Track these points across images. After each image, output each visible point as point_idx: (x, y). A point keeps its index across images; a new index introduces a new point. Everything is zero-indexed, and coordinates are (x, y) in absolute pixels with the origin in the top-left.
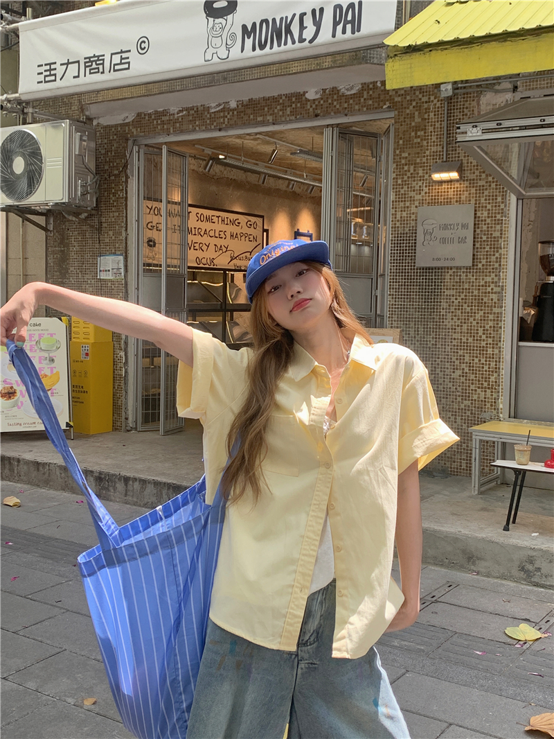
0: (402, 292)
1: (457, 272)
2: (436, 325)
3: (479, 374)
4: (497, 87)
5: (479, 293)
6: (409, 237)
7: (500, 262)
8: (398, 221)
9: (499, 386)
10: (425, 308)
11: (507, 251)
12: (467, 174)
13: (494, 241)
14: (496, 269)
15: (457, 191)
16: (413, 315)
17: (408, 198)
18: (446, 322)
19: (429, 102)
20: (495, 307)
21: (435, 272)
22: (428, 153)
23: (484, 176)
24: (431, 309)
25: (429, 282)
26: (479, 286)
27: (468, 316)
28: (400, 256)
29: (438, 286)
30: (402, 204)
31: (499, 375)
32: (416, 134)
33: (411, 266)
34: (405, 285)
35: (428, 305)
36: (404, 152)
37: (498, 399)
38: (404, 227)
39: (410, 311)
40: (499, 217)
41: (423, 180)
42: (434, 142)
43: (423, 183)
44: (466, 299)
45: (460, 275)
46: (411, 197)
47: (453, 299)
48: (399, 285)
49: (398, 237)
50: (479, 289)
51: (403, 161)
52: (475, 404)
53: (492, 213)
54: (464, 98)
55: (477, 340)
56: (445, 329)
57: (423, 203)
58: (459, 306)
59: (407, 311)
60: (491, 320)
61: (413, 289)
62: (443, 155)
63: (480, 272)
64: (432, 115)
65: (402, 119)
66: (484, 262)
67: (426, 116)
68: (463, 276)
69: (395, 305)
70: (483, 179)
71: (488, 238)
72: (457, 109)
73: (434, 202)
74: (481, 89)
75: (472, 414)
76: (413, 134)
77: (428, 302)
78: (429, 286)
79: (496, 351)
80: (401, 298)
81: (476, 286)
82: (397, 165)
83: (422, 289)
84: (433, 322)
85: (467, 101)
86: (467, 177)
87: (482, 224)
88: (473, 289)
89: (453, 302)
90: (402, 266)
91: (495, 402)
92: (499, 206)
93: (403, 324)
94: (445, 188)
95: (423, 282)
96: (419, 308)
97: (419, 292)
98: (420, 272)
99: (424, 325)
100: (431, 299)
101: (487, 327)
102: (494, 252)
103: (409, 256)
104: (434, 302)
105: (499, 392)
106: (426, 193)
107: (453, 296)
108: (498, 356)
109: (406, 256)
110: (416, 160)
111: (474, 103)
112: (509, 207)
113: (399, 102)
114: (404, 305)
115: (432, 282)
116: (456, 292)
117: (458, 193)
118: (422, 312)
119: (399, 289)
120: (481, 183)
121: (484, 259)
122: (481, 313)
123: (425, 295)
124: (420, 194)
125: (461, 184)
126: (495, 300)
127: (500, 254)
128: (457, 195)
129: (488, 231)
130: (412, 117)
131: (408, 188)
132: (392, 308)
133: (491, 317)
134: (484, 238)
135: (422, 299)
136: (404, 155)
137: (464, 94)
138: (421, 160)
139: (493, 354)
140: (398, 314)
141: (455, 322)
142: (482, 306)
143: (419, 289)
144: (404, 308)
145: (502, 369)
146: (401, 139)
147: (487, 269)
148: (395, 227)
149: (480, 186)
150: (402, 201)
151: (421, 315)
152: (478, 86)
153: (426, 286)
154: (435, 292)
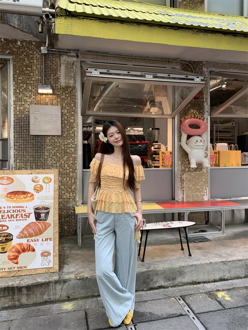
0: (22, 147)
1: (53, 138)
2: (43, 164)
3: (66, 186)
4: (69, 54)
5: (64, 148)
6: (25, 120)
7: (74, 133)
8: (18, 111)
9: (76, 190)
10: (36, 156)
11: (77, 129)
12: (56, 91)
13: (71, 124)
14: (73, 137)
15: (51, 99)
16: (29, 159)
17: (23, 100)
18: (48, 162)
19: (33, 54)
20: (73, 154)
21: (41, 138)
22: (34, 79)
23: (64, 93)
24: (39, 156)
25: (37, 143)
26: (65, 144)
27: (60, 159)
28: (20, 129)
29: (43, 144)
30: (20, 103)
31: (76, 185)
32: (26, 69)
33: (27, 134)
34: (23, 144)
35: (37, 154)
36: (20, 77)
37: (76, 196)
38: (21, 114)
39: (27, 157)
40: (73, 113)
41: (32, 92)
42: (37, 74)
43: (32, 94)
44: (58, 151)
45: (55, 139)
46: (25, 100)
47: (51, 151)
48: (20, 144)
49: (18, 119)
50: (65, 146)
51: (19, 81)
52: (65, 200)
53: (69, 111)
54: (52, 56)
55: (65, 170)
56: (48, 165)
57: (32, 103)
58: (54, 154)
59: (25, 158)
60: (71, 160)
61: (29, 146)
62: (42, 81)
63: (65, 138)
64: (35, 61)
65: (18, 60)
66: (66, 133)
67: (32, 61)
68: (56, 140)
69: (18, 154)
70: (64, 95)
71: (68, 122)
72: (49, 60)
73: (38, 103)
74: (61, 53)
75: (63, 205)
76: (25, 68)
77: (37, 152)
78: (37, 144)
79: (74, 174)
80: (22, 151)
81: (63, 144)
82: (16, 83)
83: (34, 146)
84: (41, 162)
85: (54, 58)
86: (56, 93)
87: (64, 116)
88: (61, 146)
89: (51, 152)
90: (21, 134)
91: (75, 198)
92: (73, 108)
93: (23, 164)
94: (44, 97)
95: (34, 143)
96: (32, 156)
97: (32, 148)
98: (32, 138)
99: (36, 164)
100: (39, 151)
101: (70, 163)
102: (71, 129)
103: (25, 129)
104: (41, 152)
105: (76, 193)
106: (33, 98)
107: (51, 149)
108: (75, 177)
109: (23, 129)
110: (27, 82)
111: (58, 59)
112: (77, 109)
113: (16, 51)
114: (23, 154)
115: (39, 143)
116: (53, 148)
117: (52, 100)
118: (34, 157)
119: (20, 146)
120: (62, 97)
121: (66, 132)
122: (66, 157)
123: (36, 149)
124: (30, 98)
125: (52, 96)
126: (73, 151)
127: (74, 130)
128: (51, 101)
129: (68, 119)
130: (24, 60)
131: (23, 95)
132: (16, 156)
133: (71, 159)
134: (66, 122)
135: (34, 151)
136: (19, 78)
137: (52, 54)
138: (30, 82)
139: (73, 176)
140: (20, 159)
141: (53, 162)
142: (66, 154)
143: (32, 146)
144: (23, 156)
145: (78, 182)
146: (18, 70)
147: (68, 137)
148: (16, 114)
149: (62, 98)
150: (20, 101)
151: (34, 159)
152: (59, 51)
153: (36, 144)
154: (41, 148)
